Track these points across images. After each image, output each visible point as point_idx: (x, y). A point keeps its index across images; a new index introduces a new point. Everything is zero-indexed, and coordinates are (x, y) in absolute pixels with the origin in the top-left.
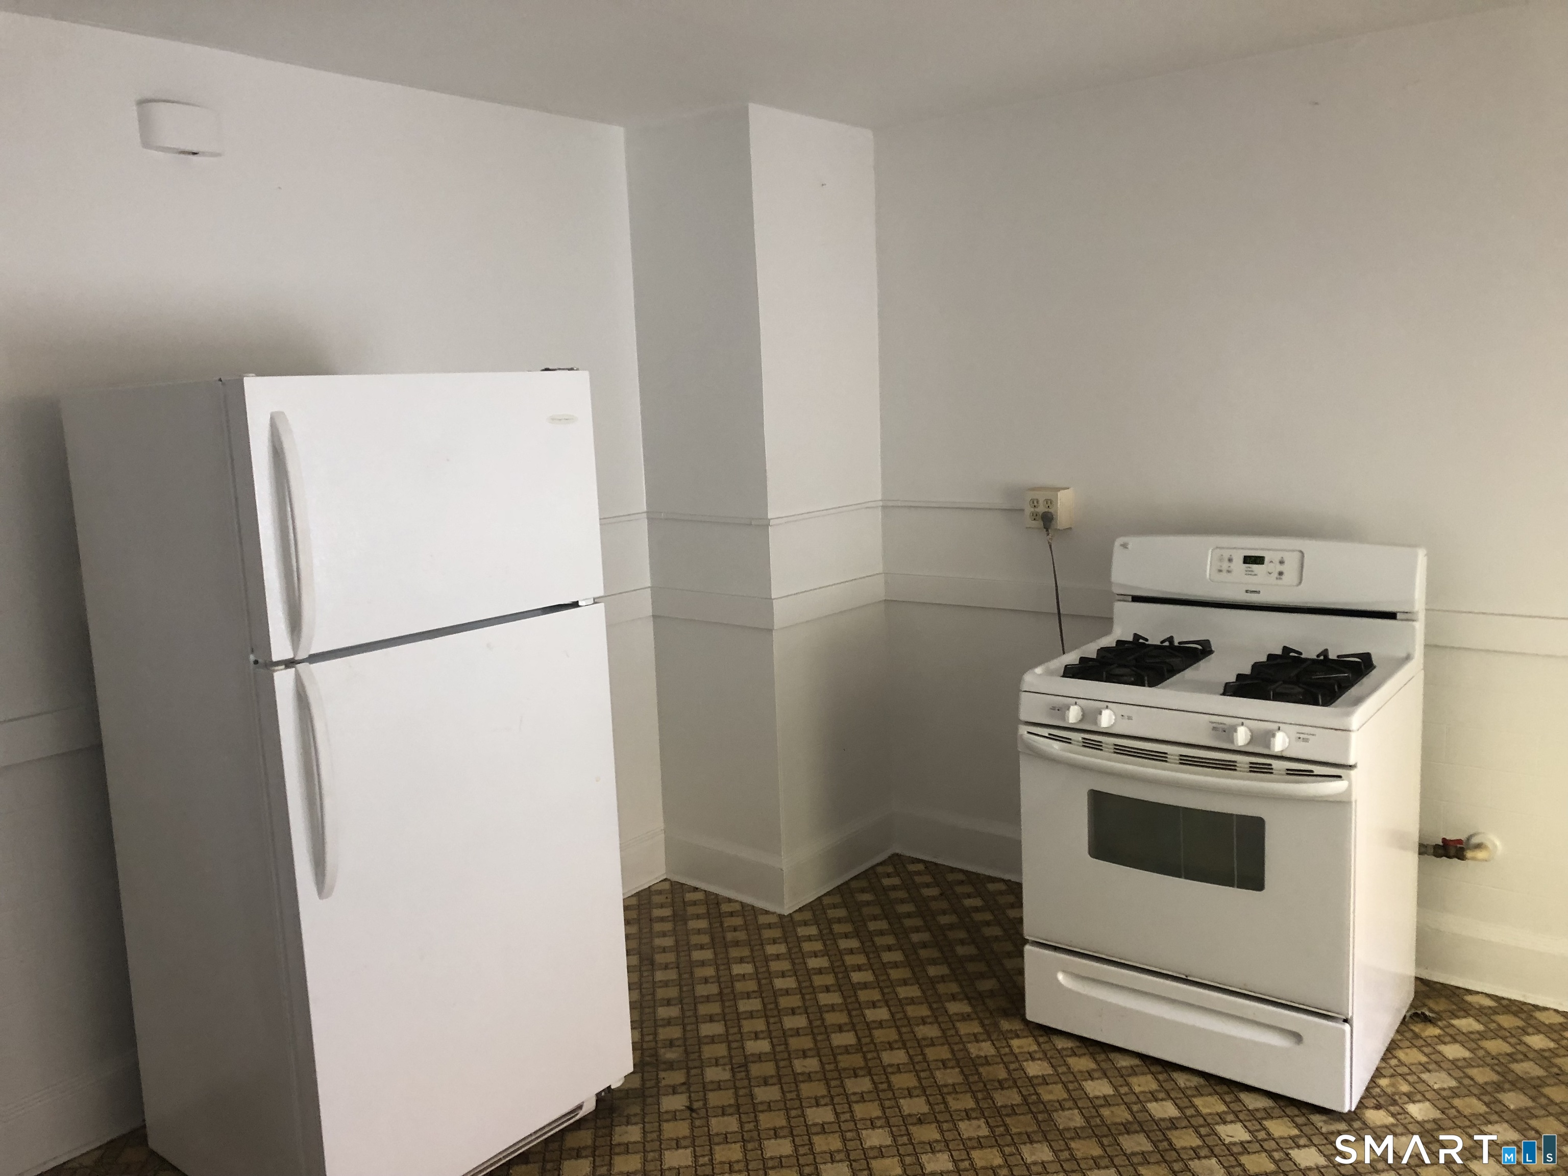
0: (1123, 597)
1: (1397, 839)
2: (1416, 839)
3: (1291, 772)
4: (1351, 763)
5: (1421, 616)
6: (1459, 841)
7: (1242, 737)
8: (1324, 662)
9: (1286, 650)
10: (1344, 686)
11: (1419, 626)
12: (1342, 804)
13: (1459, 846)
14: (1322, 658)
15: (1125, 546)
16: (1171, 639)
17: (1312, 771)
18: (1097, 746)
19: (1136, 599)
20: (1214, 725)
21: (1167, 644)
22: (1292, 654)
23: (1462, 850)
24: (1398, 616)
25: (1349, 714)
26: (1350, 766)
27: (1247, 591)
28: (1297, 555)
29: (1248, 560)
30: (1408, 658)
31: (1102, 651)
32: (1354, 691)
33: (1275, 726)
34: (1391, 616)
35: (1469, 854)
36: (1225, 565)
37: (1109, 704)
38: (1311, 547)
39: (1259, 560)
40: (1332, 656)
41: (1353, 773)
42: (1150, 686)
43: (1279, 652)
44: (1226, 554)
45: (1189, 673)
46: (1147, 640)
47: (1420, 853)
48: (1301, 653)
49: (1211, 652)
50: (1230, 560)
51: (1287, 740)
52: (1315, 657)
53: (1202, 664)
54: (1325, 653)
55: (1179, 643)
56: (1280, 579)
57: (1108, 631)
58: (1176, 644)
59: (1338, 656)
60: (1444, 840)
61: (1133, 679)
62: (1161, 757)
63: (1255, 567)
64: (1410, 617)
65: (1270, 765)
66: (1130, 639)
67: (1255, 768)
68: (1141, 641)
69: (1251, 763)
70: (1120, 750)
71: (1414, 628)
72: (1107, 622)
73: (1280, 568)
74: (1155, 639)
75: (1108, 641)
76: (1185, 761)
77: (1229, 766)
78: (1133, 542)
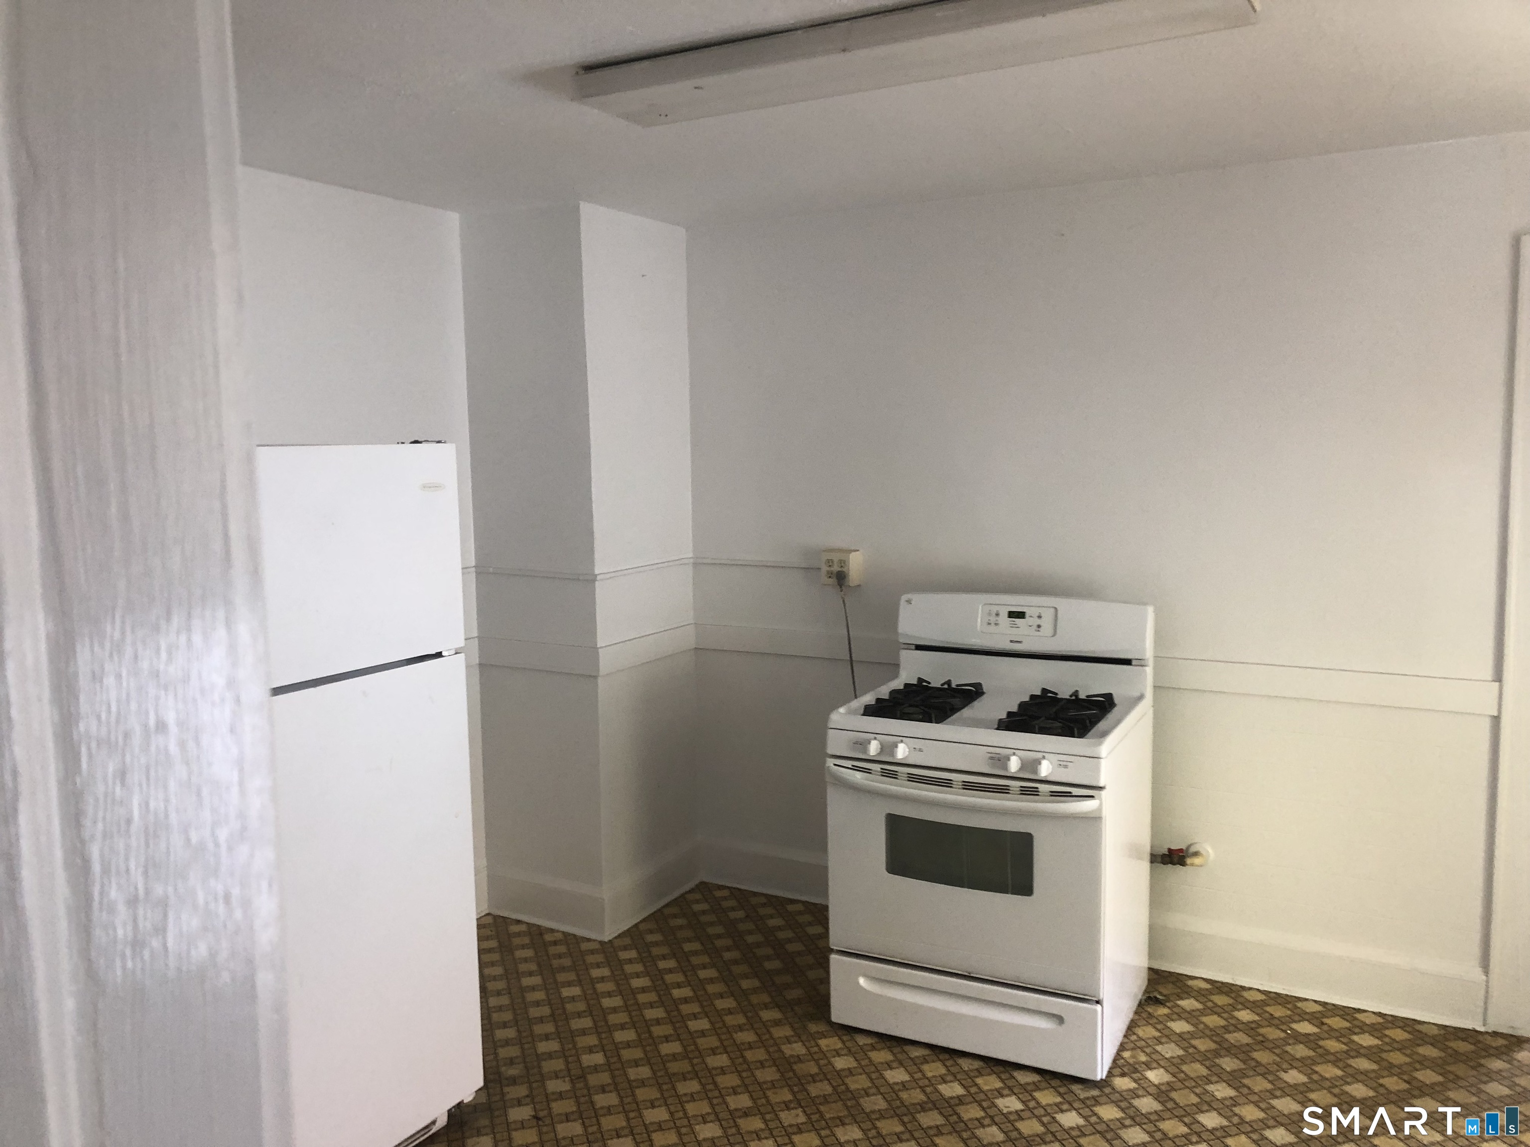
0: (908, 646)
1: (1133, 851)
2: (1148, 849)
3: (1054, 794)
4: (1101, 785)
5: (1151, 662)
6: (1181, 850)
7: (1014, 765)
8: (1075, 701)
9: (1044, 691)
10: (1094, 721)
11: (1149, 670)
12: (1094, 820)
13: (1181, 854)
14: (1074, 698)
15: (909, 602)
16: (949, 683)
17: (1070, 793)
18: (893, 775)
19: (919, 648)
20: (992, 755)
21: (946, 686)
23: (1184, 857)
24: (1134, 662)
25: (1100, 744)
26: (1101, 788)
27: (1011, 641)
28: (1052, 610)
29: (1012, 615)
30: (1141, 697)
31: (893, 692)
32: (1102, 725)
33: (1040, 755)
34: (1127, 662)
35: (1189, 861)
36: (993, 619)
37: (904, 739)
38: (1062, 604)
39: (1021, 615)
40: (1082, 696)
41: (1103, 793)
42: (937, 723)
43: (1038, 692)
44: (995, 609)
45: (966, 712)
46: (929, 683)
47: (1152, 862)
48: (1056, 694)
49: (983, 693)
50: (997, 615)
51: (1051, 767)
52: (1068, 697)
53: (976, 704)
54: (1076, 693)
55: (957, 685)
56: (1039, 631)
57: (896, 675)
58: (953, 686)
59: (1087, 696)
60: (1170, 850)
61: (921, 717)
62: (947, 783)
63: (1018, 621)
64: (1142, 663)
65: (1037, 788)
66: (915, 682)
67: (1025, 791)
68: (925, 684)
69: (1021, 787)
70: (912, 778)
71: (1145, 672)
72: (894, 668)
73: (1038, 622)
74: (936, 683)
75: (898, 684)
76: (967, 786)
77: (1003, 790)
78: (916, 598)
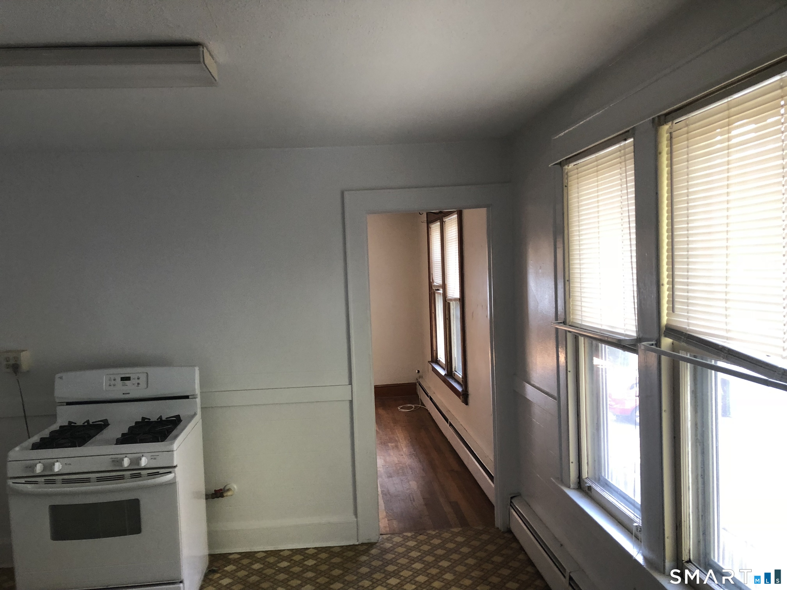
0: (61, 404)
1: (196, 495)
2: (204, 493)
3: (149, 475)
4: (175, 464)
5: (199, 397)
6: (221, 490)
7: (126, 462)
8: (160, 421)
9: (143, 419)
10: (170, 431)
11: (198, 400)
12: (172, 484)
13: (221, 492)
15: (61, 378)
16: (88, 421)
17: (159, 472)
18: (53, 482)
19: (69, 404)
20: (113, 459)
21: (86, 424)
22: (146, 420)
24: (190, 397)
25: (172, 444)
26: (175, 466)
27: (123, 394)
28: (145, 375)
29: (123, 379)
30: (195, 414)
31: (52, 433)
32: (174, 433)
33: (141, 455)
34: (187, 397)
35: (225, 495)
36: (113, 382)
37: (58, 459)
38: (151, 370)
39: (128, 379)
40: (164, 418)
41: (176, 469)
42: (79, 446)
43: (140, 420)
44: (112, 377)
45: (98, 437)
46: (76, 423)
47: (206, 499)
48: (150, 419)
49: (108, 425)
50: (115, 380)
51: (147, 460)
52: (156, 420)
53: (105, 431)
54: (161, 417)
55: (93, 423)
56: (138, 386)
57: (55, 422)
58: (91, 423)
59: (166, 418)
60: (215, 491)
61: (70, 444)
62: (88, 480)
63: (127, 382)
64: (194, 397)
65: (140, 473)
66: (67, 424)
67: (134, 476)
68: (73, 424)
69: (131, 474)
70: (65, 482)
71: (196, 401)
72: (53, 417)
73: (138, 381)
74: (80, 422)
75: (55, 427)
76: (100, 480)
77: (121, 478)
78: (64, 375)
